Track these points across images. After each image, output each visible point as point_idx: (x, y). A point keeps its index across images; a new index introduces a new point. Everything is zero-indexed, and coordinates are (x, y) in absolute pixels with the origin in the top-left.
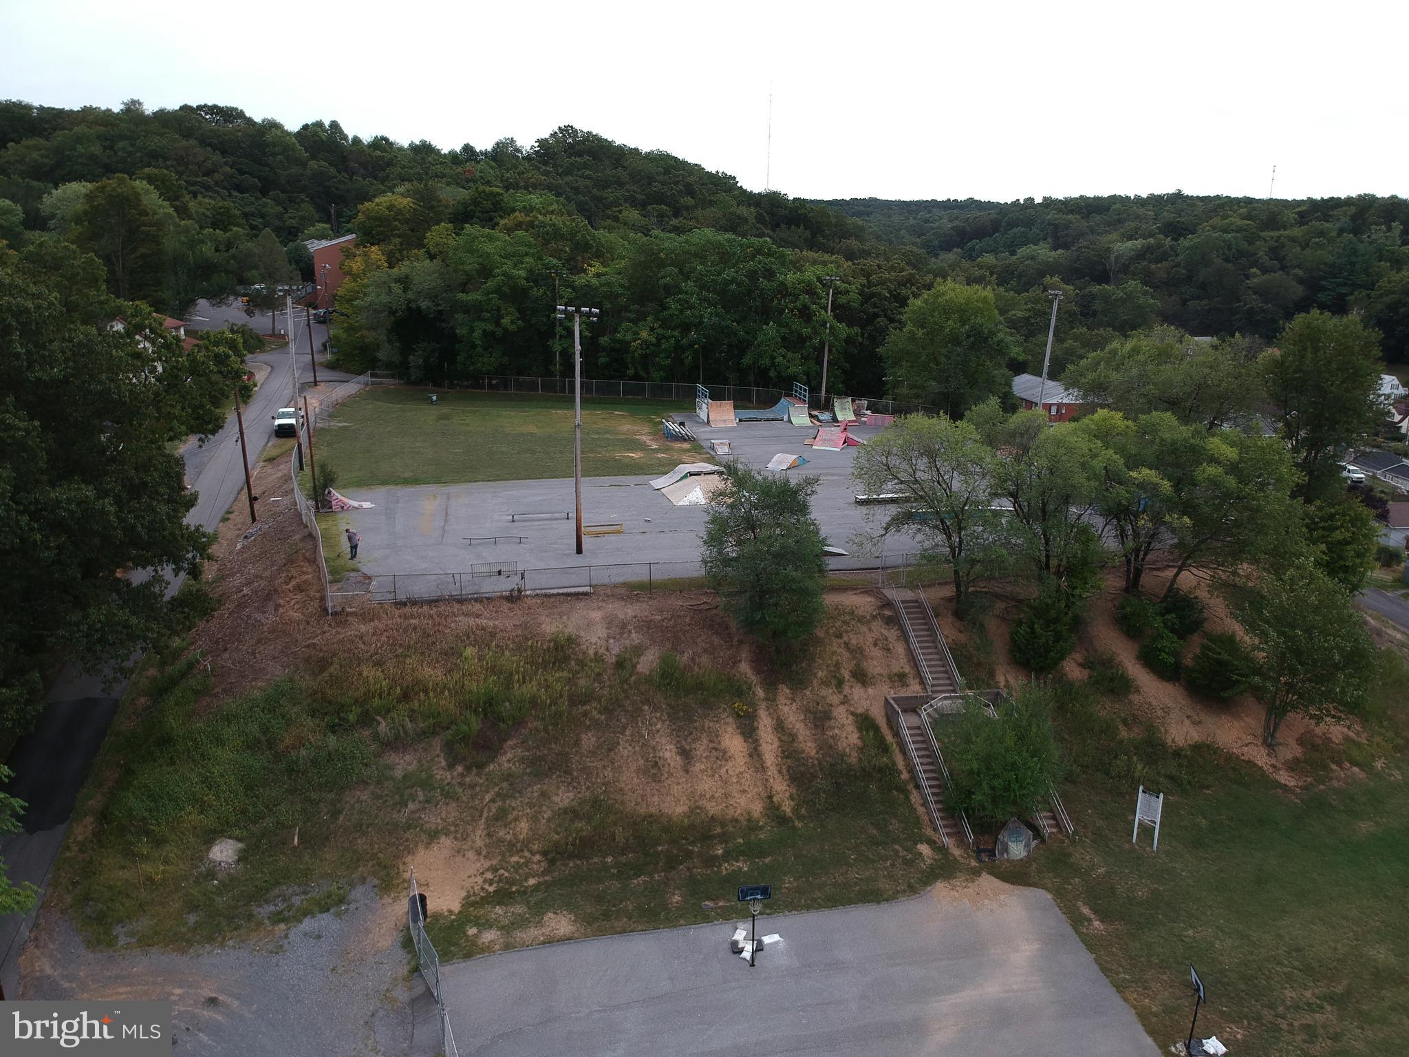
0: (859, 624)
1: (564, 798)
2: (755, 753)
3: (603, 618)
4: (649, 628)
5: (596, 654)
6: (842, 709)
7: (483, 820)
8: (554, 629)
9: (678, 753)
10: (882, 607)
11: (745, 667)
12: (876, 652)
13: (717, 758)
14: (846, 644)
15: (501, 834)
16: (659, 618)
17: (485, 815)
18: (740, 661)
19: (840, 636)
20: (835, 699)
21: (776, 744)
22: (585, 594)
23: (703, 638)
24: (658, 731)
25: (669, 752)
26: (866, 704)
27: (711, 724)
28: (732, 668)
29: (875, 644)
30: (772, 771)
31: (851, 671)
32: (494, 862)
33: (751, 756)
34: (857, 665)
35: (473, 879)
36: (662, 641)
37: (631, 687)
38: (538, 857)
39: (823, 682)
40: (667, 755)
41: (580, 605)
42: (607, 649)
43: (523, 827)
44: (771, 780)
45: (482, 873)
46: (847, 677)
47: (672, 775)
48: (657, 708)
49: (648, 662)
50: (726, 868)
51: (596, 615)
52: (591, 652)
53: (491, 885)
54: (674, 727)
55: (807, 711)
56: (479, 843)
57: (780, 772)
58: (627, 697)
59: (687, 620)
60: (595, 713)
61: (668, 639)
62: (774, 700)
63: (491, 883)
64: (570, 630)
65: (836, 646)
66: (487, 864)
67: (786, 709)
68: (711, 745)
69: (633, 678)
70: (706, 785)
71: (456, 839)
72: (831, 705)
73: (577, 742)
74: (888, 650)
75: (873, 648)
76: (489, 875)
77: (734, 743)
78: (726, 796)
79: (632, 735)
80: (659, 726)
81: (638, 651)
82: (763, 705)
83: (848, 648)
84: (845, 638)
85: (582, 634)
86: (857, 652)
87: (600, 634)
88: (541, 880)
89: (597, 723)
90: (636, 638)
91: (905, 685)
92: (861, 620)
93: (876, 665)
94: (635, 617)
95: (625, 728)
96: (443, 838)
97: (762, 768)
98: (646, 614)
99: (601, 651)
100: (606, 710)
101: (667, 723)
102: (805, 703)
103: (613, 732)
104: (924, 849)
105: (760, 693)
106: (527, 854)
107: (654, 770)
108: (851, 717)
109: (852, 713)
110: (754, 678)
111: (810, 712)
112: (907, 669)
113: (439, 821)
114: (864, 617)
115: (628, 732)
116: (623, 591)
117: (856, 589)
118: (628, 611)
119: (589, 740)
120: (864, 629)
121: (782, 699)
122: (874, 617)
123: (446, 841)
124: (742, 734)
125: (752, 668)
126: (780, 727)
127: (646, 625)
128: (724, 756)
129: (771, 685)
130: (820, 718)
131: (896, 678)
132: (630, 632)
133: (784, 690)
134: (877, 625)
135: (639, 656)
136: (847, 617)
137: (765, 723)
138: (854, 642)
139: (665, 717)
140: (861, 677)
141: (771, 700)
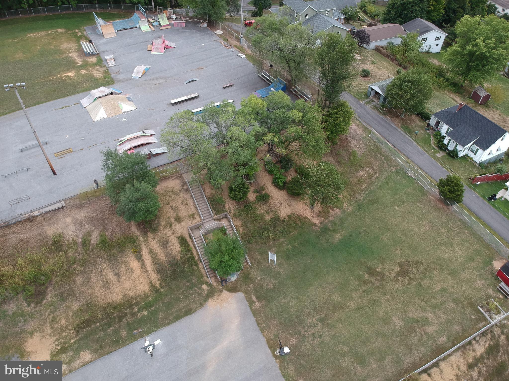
0: (175, 196)
1: (75, 306)
2: (143, 266)
3: (72, 221)
4: (92, 221)
5: (73, 240)
6: (173, 237)
7: (48, 323)
8: (52, 233)
9: (114, 275)
10: (183, 186)
11: (134, 229)
12: (183, 207)
13: (129, 272)
14: (171, 207)
15: (56, 326)
16: (95, 214)
17: (48, 321)
18: (131, 226)
19: (168, 204)
20: (169, 233)
21: (151, 259)
22: (62, 208)
23: (115, 219)
24: (105, 268)
25: (111, 276)
26: (181, 231)
27: (125, 259)
28: (129, 231)
29: (182, 204)
30: (150, 271)
31: (174, 219)
32: (57, 337)
33: (142, 267)
34: (176, 215)
35: (51, 346)
36: (99, 226)
37: (90, 252)
38: (72, 331)
39: (164, 227)
40: (111, 277)
41: (60, 215)
42: (77, 236)
43: (64, 321)
44: (150, 275)
45: (54, 343)
46: (173, 222)
47: (114, 284)
48: (102, 258)
49: (95, 238)
50: (139, 315)
51: (69, 220)
52: (71, 239)
53: (58, 346)
54: (111, 264)
55: (160, 242)
56: (49, 332)
57: (153, 271)
58: (90, 257)
59: (107, 212)
60: (78, 267)
61: (101, 224)
62: (147, 240)
63: (58, 345)
64: (60, 231)
65: (167, 209)
66: (55, 338)
67: (152, 243)
68: (126, 268)
69: (91, 247)
70: (127, 285)
71: (40, 332)
72: (169, 237)
73: (75, 281)
74: (187, 204)
75: (181, 206)
76: (57, 343)
77: (135, 264)
78: (135, 286)
79: (95, 273)
80: (105, 266)
81: (89, 233)
82: (143, 244)
83: (173, 209)
84: (171, 204)
85: (65, 232)
86: (175, 209)
87: (72, 230)
88: (76, 339)
89: (81, 272)
90: (88, 227)
91: (195, 219)
92: (176, 194)
93: (183, 213)
94: (85, 217)
95: (92, 271)
96: (36, 334)
97: (147, 271)
98: (89, 214)
99: (75, 238)
100: (82, 265)
101: (108, 264)
102: (159, 239)
103: (88, 274)
104: (205, 287)
105: (141, 238)
106: (68, 331)
107: (106, 284)
108: (176, 239)
109: (177, 237)
110: (138, 233)
111: (161, 242)
112: (195, 212)
113: (32, 328)
114: (177, 192)
115: (94, 272)
116: (78, 202)
117: (173, 177)
118: (82, 214)
119: (79, 280)
120: (177, 198)
121: (150, 239)
122: (180, 191)
123: (37, 335)
124: (137, 259)
125: (137, 228)
126: (151, 251)
127: (91, 220)
128: (132, 271)
129: (145, 234)
130: (165, 244)
131: (191, 216)
132: (85, 225)
133: (150, 235)
134: (182, 194)
135: (90, 236)
136: (171, 194)
137: (145, 252)
138: (174, 205)
139: (107, 261)
140: (178, 220)
141: (146, 241)
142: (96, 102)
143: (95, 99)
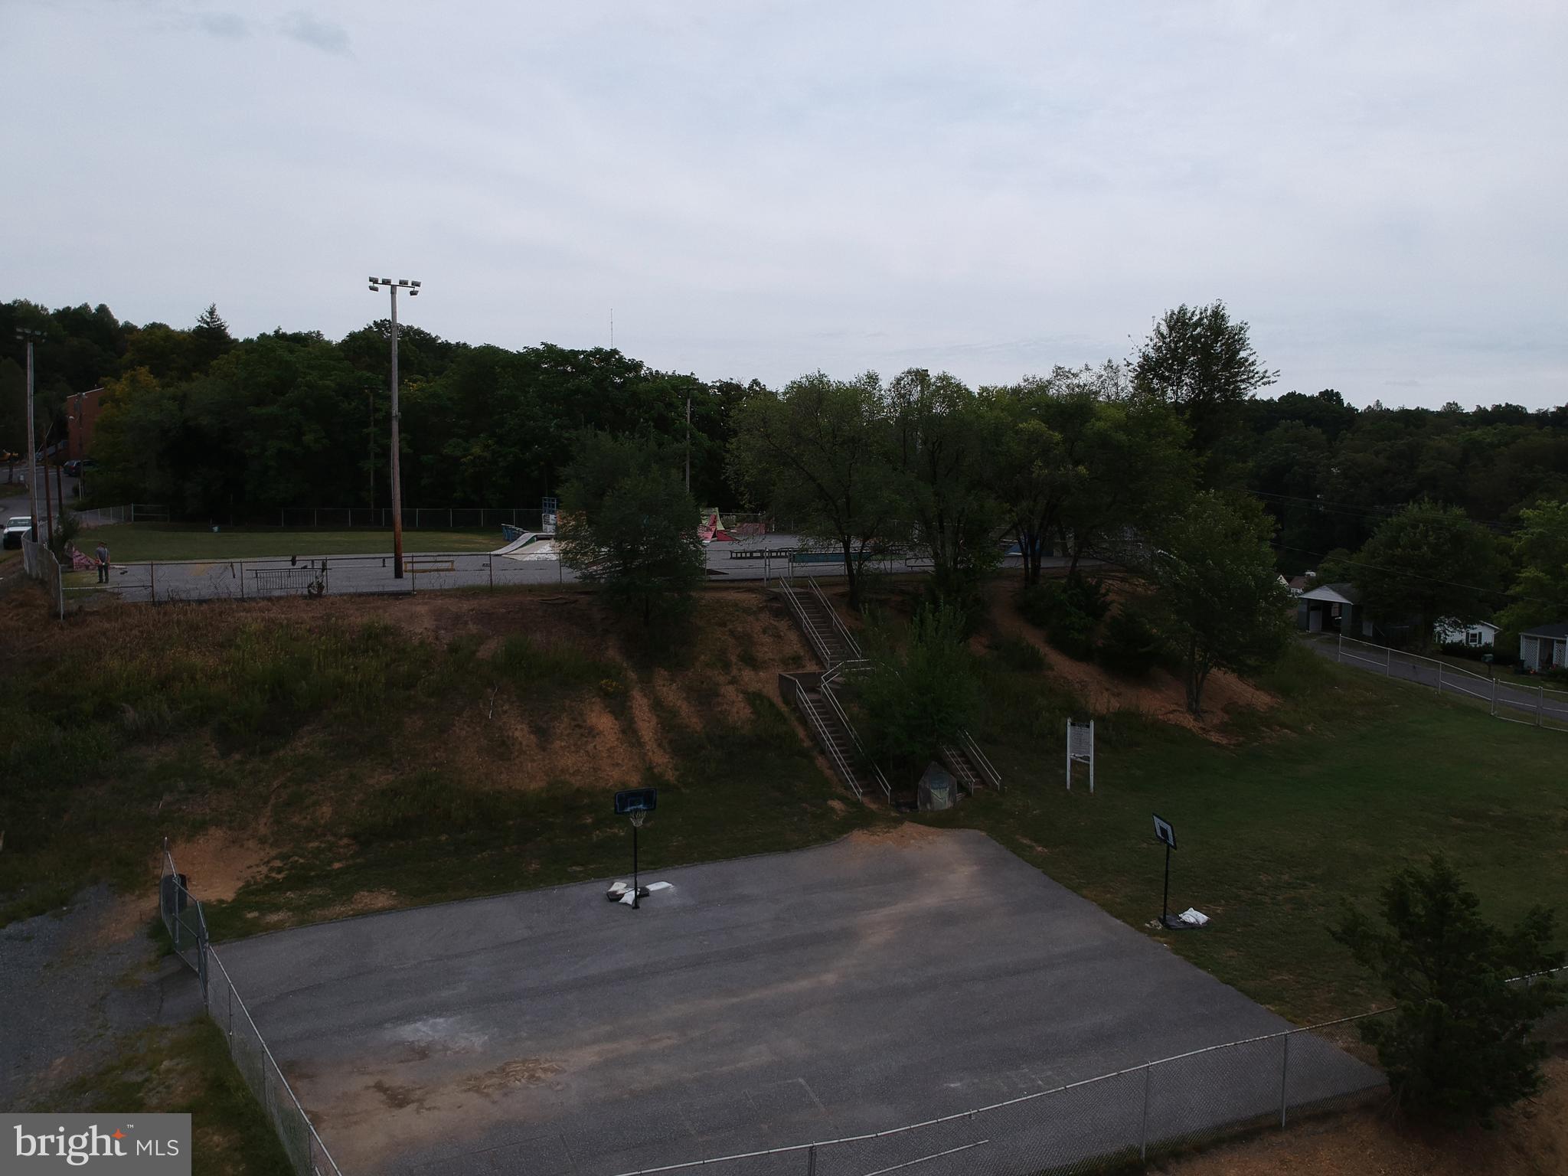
0: (745, 615)
1: (382, 779)
2: (629, 730)
3: (430, 612)
4: (490, 619)
5: (422, 643)
6: (731, 688)
7: (269, 808)
8: (365, 621)
9: (531, 732)
12: (766, 639)
13: (582, 735)
14: (731, 632)
15: (295, 820)
16: (503, 610)
17: (273, 801)
18: (607, 648)
19: (722, 625)
20: (721, 679)
21: (654, 720)
23: (560, 628)
24: (506, 712)
25: (520, 732)
26: (757, 686)
27: (573, 704)
28: (597, 654)
29: (765, 632)
30: (650, 745)
31: (738, 656)
32: (285, 850)
33: (623, 732)
34: (746, 650)
35: (255, 869)
36: (507, 631)
37: (467, 672)
38: (345, 841)
39: (706, 665)
40: (517, 734)
41: (399, 600)
42: (437, 639)
43: (326, 810)
44: (650, 754)
45: (268, 862)
47: (525, 753)
48: (501, 690)
49: (489, 651)
51: (421, 609)
52: (415, 641)
53: (279, 872)
54: (525, 707)
55: (689, 690)
56: (263, 830)
57: (660, 745)
58: (464, 680)
59: (539, 613)
61: (515, 629)
62: (650, 682)
63: (279, 870)
64: (389, 621)
65: (718, 633)
66: (274, 853)
67: (664, 689)
68: (573, 723)
69: (471, 663)
70: (569, 761)
71: (230, 828)
72: (718, 684)
73: (398, 724)
74: (779, 636)
75: (761, 636)
76: (278, 863)
77: (604, 722)
78: (595, 770)
79: (471, 716)
80: (506, 707)
81: (475, 639)
82: (637, 686)
83: (735, 637)
84: (730, 627)
85: (403, 625)
86: (743, 639)
87: (426, 625)
88: (351, 862)
89: (424, 708)
90: (474, 629)
91: (801, 667)
92: (746, 611)
93: (766, 649)
94: (473, 610)
95: (461, 710)
96: (212, 830)
97: (640, 744)
98: (486, 608)
99: (429, 640)
101: (517, 704)
102: (687, 683)
103: (447, 715)
104: (836, 804)
105: (633, 676)
106: (330, 838)
107: (502, 749)
108: (741, 696)
109: (743, 692)
110: (624, 665)
111: (693, 690)
112: (802, 653)
113: (208, 811)
114: (748, 609)
115: (466, 714)
118: (463, 606)
119: (413, 723)
120: (750, 619)
121: (659, 681)
122: (761, 609)
123: (217, 833)
124: (612, 712)
125: (623, 654)
126: (657, 705)
128: (592, 732)
129: (645, 668)
130: (705, 696)
131: (791, 661)
132: (466, 624)
133: (660, 677)
134: (765, 615)
135: (477, 644)
136: (731, 609)
137: (640, 705)
138: (740, 630)
139: (514, 698)
140: (751, 661)
141: (646, 682)
143: (531, 542)
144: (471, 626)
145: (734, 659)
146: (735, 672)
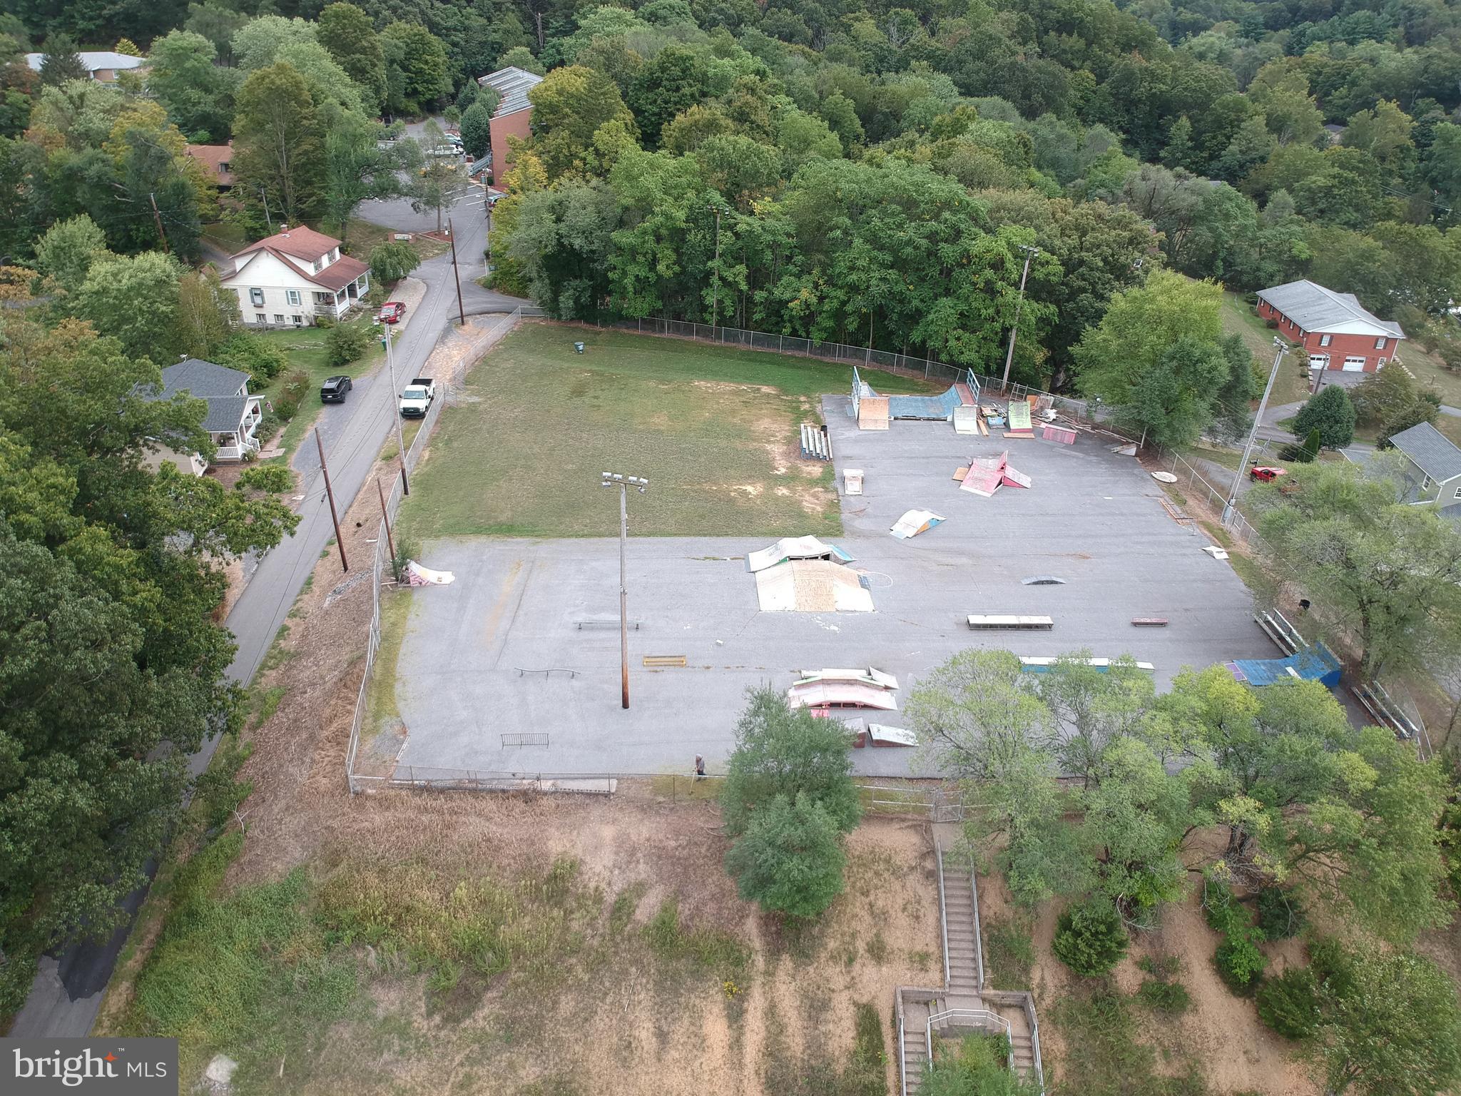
0: (892, 879)
1: (530, 1073)
2: (736, 1044)
3: (614, 839)
4: (659, 857)
5: (597, 889)
6: (845, 996)
7: (450, 1085)
8: (560, 849)
9: (654, 1034)
10: (923, 856)
11: (751, 926)
12: (902, 920)
13: (694, 1046)
14: (871, 905)
16: (673, 843)
17: (452, 1079)
18: (748, 916)
19: (866, 893)
20: (839, 981)
21: (763, 1034)
22: (607, 795)
23: (715, 878)
24: (640, 1003)
25: (645, 1033)
26: (874, 988)
27: (697, 1001)
28: (737, 924)
29: (904, 909)
30: (750, 1069)
31: (868, 944)
33: (731, 1047)
34: (878, 935)
36: (669, 877)
37: (623, 940)
39: (832, 957)
40: (643, 1035)
41: (596, 811)
42: (609, 884)
44: (746, 1081)
46: (861, 951)
47: (643, 1061)
48: (643, 971)
49: (647, 909)
51: (608, 832)
52: (592, 885)
54: (658, 999)
55: (805, 995)
57: (757, 1073)
58: (616, 953)
59: (703, 850)
60: (579, 969)
61: (677, 876)
62: (772, 974)
64: (578, 852)
65: (858, 906)
67: (783, 988)
68: (692, 1029)
69: (629, 927)
70: (675, 1079)
72: (833, 991)
73: (555, 1003)
74: (917, 917)
75: (900, 914)
77: (716, 1028)
79: (612, 1004)
80: (642, 997)
81: (640, 889)
82: (759, 980)
83: (872, 913)
84: (872, 898)
85: (588, 859)
86: (880, 917)
87: (606, 862)
89: (579, 984)
90: (643, 870)
91: (924, 969)
92: (897, 872)
93: (897, 939)
94: (648, 840)
95: (606, 994)
97: (741, 1066)
98: (661, 836)
99: (603, 885)
100: (590, 969)
101: (651, 993)
102: (805, 984)
103: (594, 998)
105: (760, 962)
107: (626, 1052)
108: (852, 1008)
109: (855, 1004)
110: (757, 944)
111: (807, 997)
112: (933, 949)
113: (409, 1078)
114: (900, 867)
115: (609, 1000)
116: (647, 794)
117: (903, 820)
118: (643, 830)
119: (567, 1004)
120: (897, 886)
121: (781, 975)
122: (912, 869)
124: (728, 1017)
125: (760, 927)
126: (771, 1011)
127: (659, 854)
128: (702, 1044)
129: (774, 953)
130: (816, 1007)
131: (917, 958)
132: (638, 862)
133: (786, 963)
134: (914, 880)
135: (639, 897)
136: (882, 866)
137: (756, 1005)
138: (880, 903)
139: (650, 986)
140: (878, 952)
141: (769, 974)
142: (782, 566)
143: (784, 560)
144: (642, 866)
145: (861, 946)
146: (857, 967)
